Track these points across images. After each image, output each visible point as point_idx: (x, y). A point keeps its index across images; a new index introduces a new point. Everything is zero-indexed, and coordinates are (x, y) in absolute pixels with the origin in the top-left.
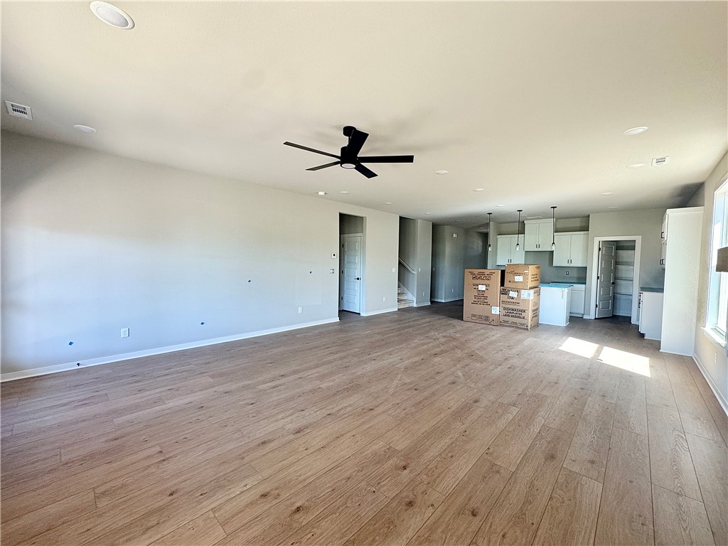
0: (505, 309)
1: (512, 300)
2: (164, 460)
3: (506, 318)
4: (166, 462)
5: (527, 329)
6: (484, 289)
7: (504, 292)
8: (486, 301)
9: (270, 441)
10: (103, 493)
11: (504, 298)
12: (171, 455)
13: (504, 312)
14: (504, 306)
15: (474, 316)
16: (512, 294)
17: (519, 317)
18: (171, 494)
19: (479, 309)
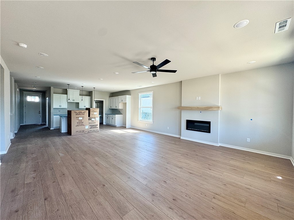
0: (90, 126)
1: (93, 122)
2: (217, 194)
3: (91, 129)
4: (217, 193)
5: (98, 131)
6: (82, 119)
7: (90, 119)
8: (83, 124)
9: (189, 172)
10: (242, 202)
11: (90, 121)
12: (213, 194)
13: (90, 127)
14: (90, 124)
15: (77, 132)
16: (93, 119)
17: (96, 128)
18: (225, 185)
19: (80, 128)
